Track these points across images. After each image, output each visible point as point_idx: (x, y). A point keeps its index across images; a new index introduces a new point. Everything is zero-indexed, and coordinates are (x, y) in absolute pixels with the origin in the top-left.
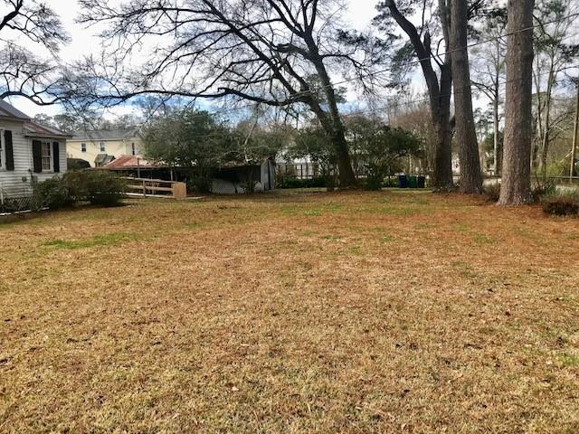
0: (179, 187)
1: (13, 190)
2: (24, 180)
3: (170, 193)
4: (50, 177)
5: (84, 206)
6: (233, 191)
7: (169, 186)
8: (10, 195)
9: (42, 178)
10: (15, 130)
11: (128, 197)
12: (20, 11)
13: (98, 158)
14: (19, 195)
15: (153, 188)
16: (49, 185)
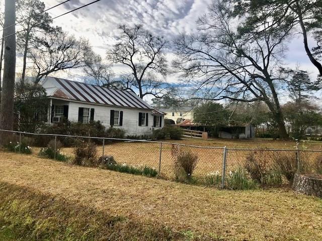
0: (205, 134)
1: (147, 132)
2: (150, 129)
3: (201, 136)
4: (158, 129)
5: (168, 139)
6: (231, 138)
7: (201, 133)
8: (146, 134)
9: (156, 129)
10: (149, 113)
11: (184, 137)
12: (153, 61)
13: (178, 120)
14: (148, 134)
15: (195, 134)
16: (158, 131)
